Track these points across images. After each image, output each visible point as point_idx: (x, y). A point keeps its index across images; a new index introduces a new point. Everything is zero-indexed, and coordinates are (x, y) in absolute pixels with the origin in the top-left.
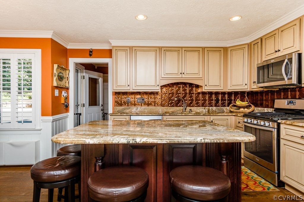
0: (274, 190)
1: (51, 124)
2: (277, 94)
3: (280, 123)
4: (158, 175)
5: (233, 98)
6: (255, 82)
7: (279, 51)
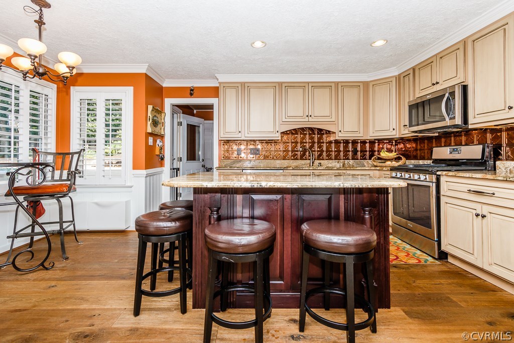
0: (434, 262)
1: (144, 179)
2: (436, 141)
3: (440, 175)
4: (285, 231)
5: (376, 149)
6: (406, 126)
7: (438, 83)
